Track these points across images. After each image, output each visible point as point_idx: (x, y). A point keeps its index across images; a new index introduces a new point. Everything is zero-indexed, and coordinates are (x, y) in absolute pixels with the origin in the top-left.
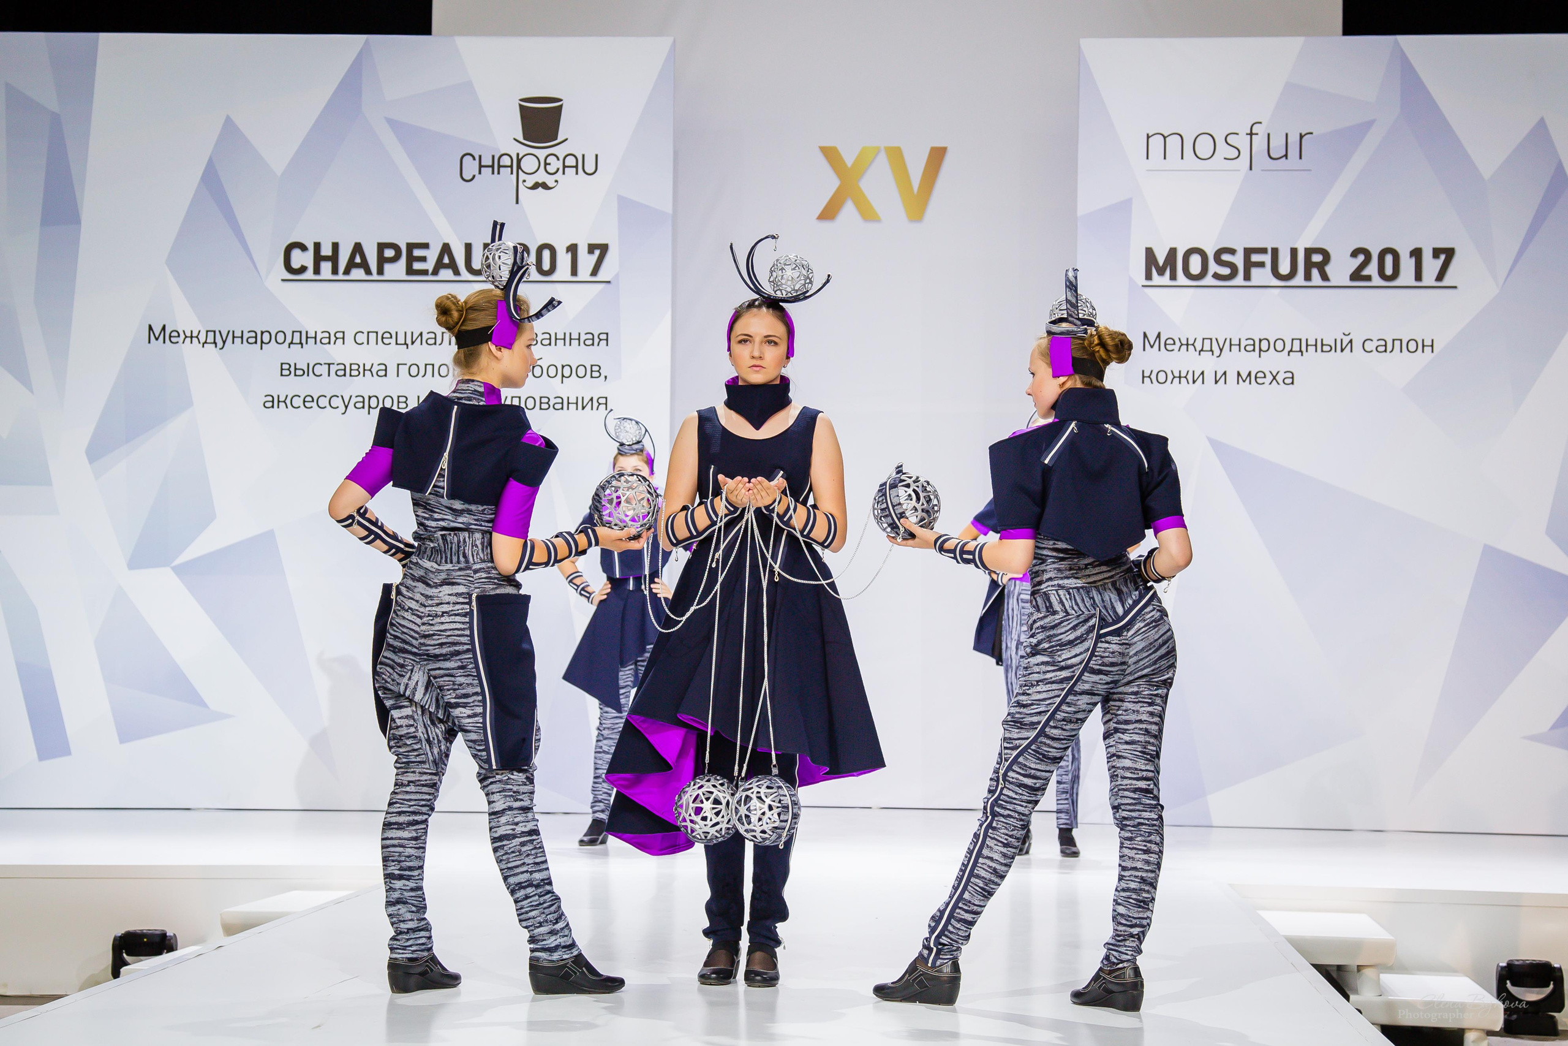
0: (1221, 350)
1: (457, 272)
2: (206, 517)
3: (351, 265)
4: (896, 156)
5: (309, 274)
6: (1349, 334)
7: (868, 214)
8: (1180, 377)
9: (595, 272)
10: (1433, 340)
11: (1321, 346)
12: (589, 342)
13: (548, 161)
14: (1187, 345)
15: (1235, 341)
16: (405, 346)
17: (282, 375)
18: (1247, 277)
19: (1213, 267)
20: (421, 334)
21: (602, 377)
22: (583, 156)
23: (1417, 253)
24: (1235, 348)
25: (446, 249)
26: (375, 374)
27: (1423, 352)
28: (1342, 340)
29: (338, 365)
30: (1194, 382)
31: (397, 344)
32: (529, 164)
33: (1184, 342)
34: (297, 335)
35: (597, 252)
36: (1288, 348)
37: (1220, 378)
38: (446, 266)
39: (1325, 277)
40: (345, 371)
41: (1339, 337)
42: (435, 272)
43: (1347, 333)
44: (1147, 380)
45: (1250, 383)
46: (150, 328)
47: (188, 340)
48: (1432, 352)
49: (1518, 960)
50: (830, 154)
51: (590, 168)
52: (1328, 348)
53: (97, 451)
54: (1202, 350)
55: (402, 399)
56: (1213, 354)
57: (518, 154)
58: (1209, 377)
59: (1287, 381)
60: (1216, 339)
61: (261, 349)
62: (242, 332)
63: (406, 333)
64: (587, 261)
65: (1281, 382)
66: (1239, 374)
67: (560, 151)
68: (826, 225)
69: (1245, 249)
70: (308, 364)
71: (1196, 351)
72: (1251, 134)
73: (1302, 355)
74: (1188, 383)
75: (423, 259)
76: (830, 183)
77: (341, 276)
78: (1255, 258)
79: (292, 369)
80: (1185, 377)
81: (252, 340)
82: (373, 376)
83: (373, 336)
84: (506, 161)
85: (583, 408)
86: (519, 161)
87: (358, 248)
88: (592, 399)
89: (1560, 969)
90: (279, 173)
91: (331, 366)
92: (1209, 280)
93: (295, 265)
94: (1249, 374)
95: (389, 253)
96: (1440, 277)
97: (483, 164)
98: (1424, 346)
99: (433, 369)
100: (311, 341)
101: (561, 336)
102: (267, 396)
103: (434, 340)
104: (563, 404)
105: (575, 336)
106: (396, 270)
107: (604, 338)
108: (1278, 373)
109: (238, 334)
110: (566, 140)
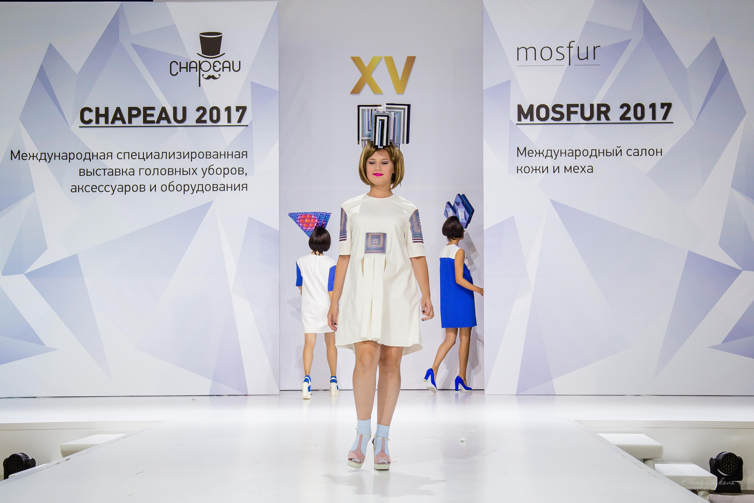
0: (556, 156)
1: (169, 122)
2: (42, 248)
3: (115, 119)
4: (390, 61)
5: (93, 124)
6: (620, 147)
7: (376, 91)
8: (536, 170)
9: (240, 121)
10: (661, 149)
11: (606, 153)
12: (237, 156)
13: (215, 65)
14: (539, 153)
15: (563, 151)
16: (143, 160)
17: (80, 175)
18: (569, 119)
19: (552, 115)
20: (151, 153)
21: (244, 174)
22: (233, 62)
23: (653, 106)
24: (563, 155)
26: (128, 174)
27: (657, 155)
28: (616, 150)
29: (109, 169)
30: (543, 172)
31: (139, 158)
32: (205, 66)
34: (88, 155)
35: (241, 111)
36: (590, 154)
37: (556, 170)
38: (164, 119)
39: (607, 118)
40: (113, 173)
41: (615, 148)
42: (158, 122)
44: (519, 171)
45: (571, 172)
46: (12, 152)
47: (31, 158)
48: (661, 155)
50: (357, 61)
51: (236, 68)
52: (610, 154)
54: (547, 156)
55: (142, 187)
56: (552, 158)
57: (200, 61)
58: (551, 170)
59: (589, 171)
60: (554, 150)
61: (69, 162)
62: (59, 153)
63: (143, 153)
64: (235, 116)
65: (586, 171)
66: (565, 168)
67: (221, 59)
68: (356, 96)
69: (568, 105)
70: (94, 169)
71: (544, 156)
72: (570, 47)
73: (597, 158)
74: (540, 173)
75: (152, 115)
76: (357, 75)
77: (110, 124)
78: (572, 109)
79: (86, 172)
80: (539, 170)
81: (65, 158)
82: (127, 175)
83: (127, 155)
84: (193, 65)
85: (235, 190)
86: (200, 65)
87: (118, 110)
88: (239, 185)
89: (741, 459)
90: (77, 73)
91: (105, 170)
92: (550, 121)
93: (86, 119)
95: (134, 112)
96: (665, 118)
97: (182, 66)
98: (657, 152)
99: (158, 171)
100: (95, 158)
101: (223, 153)
102: (72, 186)
103: (158, 156)
104: (225, 188)
105: (230, 153)
106: (138, 121)
107: (245, 154)
108: (585, 166)
109: (57, 154)
110: (224, 54)
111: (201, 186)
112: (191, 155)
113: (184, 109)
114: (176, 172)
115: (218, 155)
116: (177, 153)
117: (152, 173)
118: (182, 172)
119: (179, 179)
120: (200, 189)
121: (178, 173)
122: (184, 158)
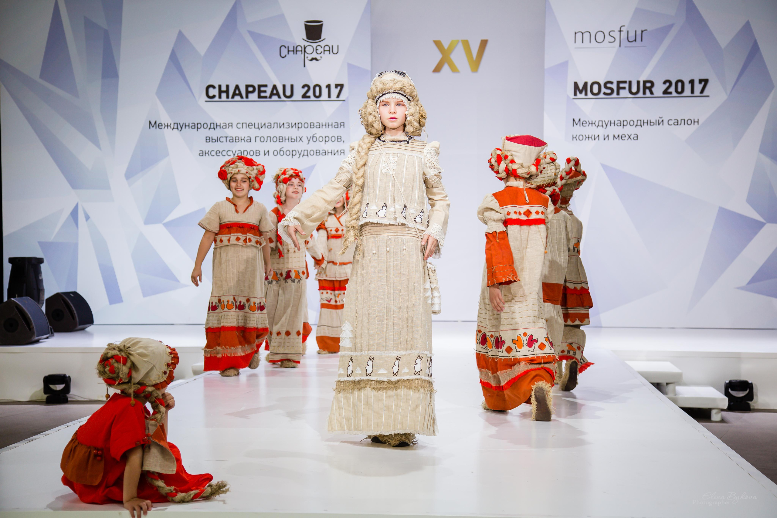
0: (606, 125)
1: (279, 97)
2: (176, 202)
3: (234, 94)
4: (466, 44)
5: (217, 98)
6: (662, 118)
7: (454, 69)
8: (589, 138)
9: (338, 96)
10: (698, 120)
11: (650, 123)
12: (336, 126)
13: (317, 48)
14: (592, 123)
15: (613, 122)
16: (258, 129)
17: (206, 142)
18: (618, 93)
19: (603, 90)
20: (265, 124)
21: (342, 142)
22: (332, 46)
24: (613, 125)
25: (275, 87)
26: (246, 141)
27: (694, 124)
28: (659, 120)
29: (230, 137)
30: (595, 139)
31: (255, 128)
32: (309, 50)
33: (591, 122)
34: (212, 125)
35: (339, 88)
36: (635, 124)
37: (607, 137)
38: (275, 95)
39: (652, 93)
40: (233, 140)
41: (658, 119)
42: (270, 97)
43: (661, 117)
44: (574, 139)
45: (619, 140)
46: (150, 122)
47: (166, 127)
48: (698, 124)
49: (734, 380)
50: (438, 44)
51: (335, 51)
52: (653, 124)
53: (129, 175)
54: (598, 126)
55: (258, 152)
56: (603, 128)
57: (304, 46)
59: (635, 138)
60: (605, 121)
61: (197, 130)
62: (189, 124)
63: (258, 124)
64: (335, 92)
65: (632, 139)
66: (614, 136)
67: (322, 44)
68: (436, 75)
69: (617, 82)
70: (217, 138)
71: (595, 126)
72: (620, 31)
73: (641, 127)
74: (592, 140)
75: (265, 92)
76: (438, 56)
77: (230, 99)
78: (622, 85)
79: (211, 139)
80: (591, 138)
81: (193, 127)
83: (244, 125)
84: (299, 48)
85: (334, 154)
86: (305, 48)
87: (237, 87)
88: (338, 151)
89: (752, 384)
90: (203, 55)
91: (227, 138)
92: (602, 95)
93: (211, 94)
94: (619, 136)
95: (251, 89)
96: (702, 92)
97: (290, 49)
98: (694, 122)
99: (270, 139)
100: (218, 127)
101: (324, 124)
102: (200, 151)
103: (271, 126)
104: (325, 153)
105: (330, 124)
106: (254, 96)
107: (343, 124)
108: (631, 135)
109: (187, 124)
110: (325, 39)
111: (306, 152)
112: (298, 126)
113: (292, 86)
114: (285, 139)
115: (320, 126)
116: (287, 123)
117: (266, 140)
118: (291, 139)
119: (288, 146)
120: (306, 154)
121: (287, 141)
122: (292, 127)
